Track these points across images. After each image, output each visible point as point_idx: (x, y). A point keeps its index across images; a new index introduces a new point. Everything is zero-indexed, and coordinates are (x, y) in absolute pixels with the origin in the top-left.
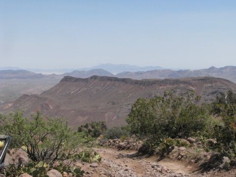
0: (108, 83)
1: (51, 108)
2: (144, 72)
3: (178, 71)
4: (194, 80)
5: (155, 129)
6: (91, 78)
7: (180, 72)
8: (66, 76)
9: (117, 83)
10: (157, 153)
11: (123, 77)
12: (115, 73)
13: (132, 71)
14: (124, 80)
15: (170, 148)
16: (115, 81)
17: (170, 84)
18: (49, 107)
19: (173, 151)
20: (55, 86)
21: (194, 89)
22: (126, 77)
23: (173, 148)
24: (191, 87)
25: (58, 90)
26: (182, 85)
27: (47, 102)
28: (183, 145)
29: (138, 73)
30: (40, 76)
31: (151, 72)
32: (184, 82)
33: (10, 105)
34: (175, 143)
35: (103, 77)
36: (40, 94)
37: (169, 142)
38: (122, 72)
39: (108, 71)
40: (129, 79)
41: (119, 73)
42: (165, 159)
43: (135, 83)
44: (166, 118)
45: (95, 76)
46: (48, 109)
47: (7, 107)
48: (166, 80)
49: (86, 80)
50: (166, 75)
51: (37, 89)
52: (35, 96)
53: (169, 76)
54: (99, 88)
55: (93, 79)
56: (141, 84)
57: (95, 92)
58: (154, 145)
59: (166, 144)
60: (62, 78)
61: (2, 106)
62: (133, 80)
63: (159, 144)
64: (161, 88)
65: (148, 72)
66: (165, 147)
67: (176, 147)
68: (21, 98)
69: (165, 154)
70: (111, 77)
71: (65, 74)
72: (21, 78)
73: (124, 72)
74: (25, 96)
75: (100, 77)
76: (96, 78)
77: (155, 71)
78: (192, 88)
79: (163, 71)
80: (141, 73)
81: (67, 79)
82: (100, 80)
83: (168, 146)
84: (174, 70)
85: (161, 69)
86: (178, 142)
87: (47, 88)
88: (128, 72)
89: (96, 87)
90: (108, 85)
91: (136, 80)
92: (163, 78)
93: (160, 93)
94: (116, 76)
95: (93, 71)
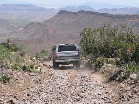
0: (92, 16)
1: (50, 32)
2: (118, 9)
6: (80, 12)
8: (62, 10)
9: (98, 17)
11: (103, 12)
12: (97, 9)
13: (109, 8)
14: (103, 14)
15: (101, 64)
16: (96, 14)
17: (137, 18)
18: (49, 31)
19: (103, 66)
20: (54, 17)
22: (105, 12)
23: (103, 64)
25: (55, 20)
27: (47, 28)
28: (110, 63)
29: (113, 10)
30: (43, 9)
31: (124, 9)
33: (21, 29)
34: (105, 61)
36: (43, 22)
37: (101, 60)
40: (107, 14)
41: (100, 9)
42: (96, 72)
43: (111, 17)
45: (82, 11)
46: (48, 33)
47: (19, 30)
48: (134, 15)
49: (76, 14)
50: (134, 12)
51: (40, 19)
52: (39, 23)
53: (136, 12)
54: (85, 19)
56: (115, 18)
57: (82, 23)
58: (93, 62)
60: (59, 11)
61: (16, 30)
64: (130, 21)
65: (121, 9)
66: (98, 63)
67: (105, 64)
68: (29, 24)
69: (97, 68)
70: (94, 12)
71: (61, 8)
72: (29, 10)
73: (103, 8)
74: (32, 23)
76: (83, 12)
79: (132, 8)
80: (116, 10)
81: (62, 12)
82: (86, 14)
83: (100, 63)
85: (131, 7)
86: (107, 61)
87: (48, 18)
88: (106, 9)
89: (83, 19)
90: (91, 18)
91: (112, 15)
92: (132, 14)
93: (129, 24)
94: (97, 11)
95: (81, 7)
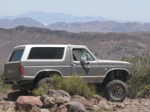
2: (83, 24)
3: (125, 24)
4: (145, 35)
5: (136, 80)
6: (17, 28)
7: (128, 24)
10: (139, 96)
11: (57, 29)
12: (46, 24)
13: (67, 22)
16: (46, 33)
17: (115, 39)
21: (144, 46)
22: (61, 29)
24: (140, 44)
26: (129, 41)
29: (74, 25)
31: (92, 24)
32: (133, 38)
35: (32, 28)
37: (149, 88)
38: (55, 22)
39: (38, 20)
40: (64, 32)
43: (72, 37)
44: (144, 71)
45: (21, 26)
48: (110, 34)
49: (10, 31)
50: (110, 28)
53: (113, 29)
55: (19, 30)
56: (79, 38)
59: (147, 89)
62: (69, 33)
63: (139, 90)
64: (104, 43)
75: (28, 28)
76: (22, 29)
77: (97, 22)
78: (143, 45)
79: (107, 22)
80: (79, 25)
82: (28, 32)
84: (120, 22)
91: (73, 33)
92: (106, 32)
93: (102, 49)
94: (47, 28)
95: (19, 20)
